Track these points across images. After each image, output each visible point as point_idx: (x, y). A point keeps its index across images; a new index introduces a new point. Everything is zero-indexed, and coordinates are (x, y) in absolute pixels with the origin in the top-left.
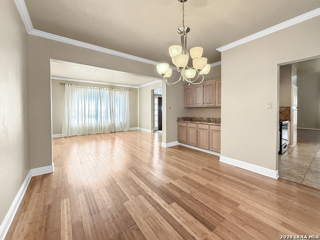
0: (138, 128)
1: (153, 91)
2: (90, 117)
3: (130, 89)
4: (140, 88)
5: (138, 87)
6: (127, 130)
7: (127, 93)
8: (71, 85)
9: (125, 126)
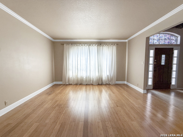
0: (126, 83)
1: (148, 39)
2: (81, 70)
3: (117, 44)
4: (129, 41)
5: (127, 41)
6: (114, 83)
7: (114, 48)
8: (68, 44)
9: (112, 79)
